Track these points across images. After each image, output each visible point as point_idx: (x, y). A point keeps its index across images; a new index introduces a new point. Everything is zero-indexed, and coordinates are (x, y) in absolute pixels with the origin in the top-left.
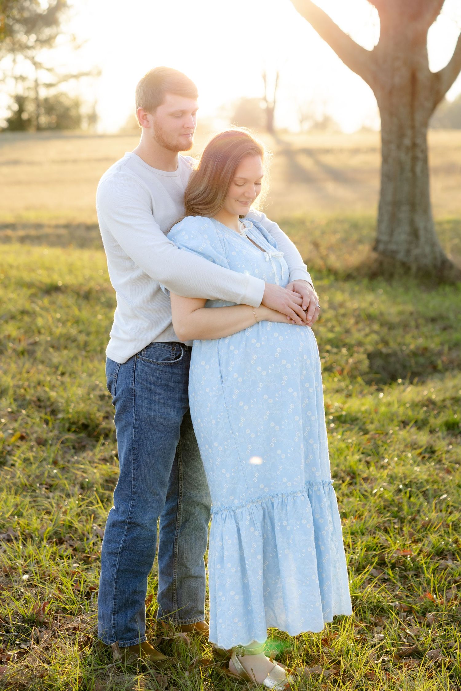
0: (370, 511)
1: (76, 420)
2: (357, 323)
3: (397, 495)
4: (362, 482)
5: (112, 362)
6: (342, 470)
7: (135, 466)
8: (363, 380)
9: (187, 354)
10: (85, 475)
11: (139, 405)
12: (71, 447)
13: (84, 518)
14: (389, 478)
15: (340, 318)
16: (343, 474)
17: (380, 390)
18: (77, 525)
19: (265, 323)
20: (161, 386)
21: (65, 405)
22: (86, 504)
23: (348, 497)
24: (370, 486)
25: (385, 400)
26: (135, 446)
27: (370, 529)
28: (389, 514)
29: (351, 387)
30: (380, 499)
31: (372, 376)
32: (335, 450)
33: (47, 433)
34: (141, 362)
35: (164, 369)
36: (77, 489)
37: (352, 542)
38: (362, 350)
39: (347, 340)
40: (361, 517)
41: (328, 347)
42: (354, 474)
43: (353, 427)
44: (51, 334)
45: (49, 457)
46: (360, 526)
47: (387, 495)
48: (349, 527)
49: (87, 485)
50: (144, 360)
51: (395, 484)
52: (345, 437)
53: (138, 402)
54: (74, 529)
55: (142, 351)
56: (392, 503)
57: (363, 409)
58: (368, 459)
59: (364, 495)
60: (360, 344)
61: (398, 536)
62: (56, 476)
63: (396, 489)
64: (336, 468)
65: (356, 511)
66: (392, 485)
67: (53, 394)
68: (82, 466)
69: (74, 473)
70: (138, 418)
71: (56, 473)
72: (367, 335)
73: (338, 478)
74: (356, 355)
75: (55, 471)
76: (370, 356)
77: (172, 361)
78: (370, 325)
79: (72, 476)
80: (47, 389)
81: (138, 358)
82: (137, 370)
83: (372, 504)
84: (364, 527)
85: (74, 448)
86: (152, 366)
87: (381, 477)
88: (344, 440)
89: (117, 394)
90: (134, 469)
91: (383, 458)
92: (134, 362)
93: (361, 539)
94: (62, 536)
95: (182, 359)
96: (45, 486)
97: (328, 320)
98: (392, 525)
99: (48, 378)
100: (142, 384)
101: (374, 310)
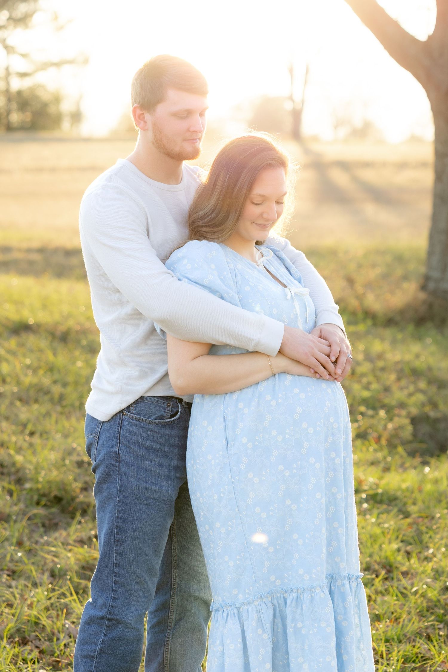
0: (409, 613)
1: (47, 491)
2: (399, 379)
3: (444, 594)
4: (401, 576)
5: (92, 420)
6: (376, 561)
7: (118, 548)
8: (405, 450)
9: (186, 412)
10: (56, 560)
11: (124, 474)
12: (40, 525)
13: (54, 613)
14: (434, 573)
15: (378, 373)
16: (377, 567)
17: (425, 463)
18: (45, 621)
19: (283, 376)
20: (153, 451)
21: (33, 472)
22: (57, 596)
23: (383, 595)
24: (410, 582)
25: (431, 476)
26: (119, 524)
27: (409, 635)
28: (433, 618)
29: (389, 459)
30: (422, 599)
31: (416, 445)
32: (368, 536)
33: (11, 507)
34: (128, 420)
35: (156, 429)
36: (46, 577)
37: (386, 651)
38: (404, 413)
39: (387, 401)
40: (399, 620)
41: (362, 409)
42: (391, 566)
43: (391, 508)
44: (19, 383)
45: (12, 536)
46: (397, 632)
47: (432, 594)
48: (384, 632)
49: (59, 572)
50: (132, 418)
51: (441, 580)
52: (380, 520)
53: (124, 469)
54: (41, 626)
55: (129, 406)
56: (438, 604)
57: (404, 486)
58: (409, 548)
59: (402, 593)
60: (402, 405)
61: (443, 645)
62: (20, 561)
63: (443, 587)
64: (368, 559)
65: (392, 613)
66: (438, 582)
67: (19, 459)
68: (53, 549)
69: (43, 557)
70: (122, 489)
71: (21, 557)
72: (411, 395)
73: (371, 571)
74: (396, 419)
75: (20, 554)
76: (414, 421)
77: (167, 420)
78: (414, 383)
79: (40, 561)
80: (12, 452)
81: (125, 414)
82: (123, 430)
83: (412, 605)
84: (402, 633)
85: (44, 526)
86: (142, 425)
87: (423, 572)
88: (379, 525)
89: (97, 460)
90: (116, 553)
91: (428, 548)
92: (119, 419)
93: (398, 647)
94: (26, 634)
95: (179, 418)
96: (6, 572)
97: (363, 375)
98: (437, 631)
99: (14, 439)
100: (129, 448)
101: (419, 364)
